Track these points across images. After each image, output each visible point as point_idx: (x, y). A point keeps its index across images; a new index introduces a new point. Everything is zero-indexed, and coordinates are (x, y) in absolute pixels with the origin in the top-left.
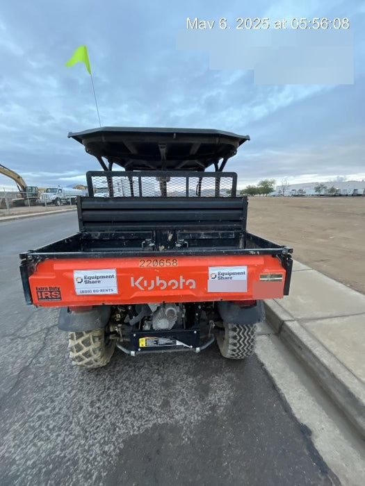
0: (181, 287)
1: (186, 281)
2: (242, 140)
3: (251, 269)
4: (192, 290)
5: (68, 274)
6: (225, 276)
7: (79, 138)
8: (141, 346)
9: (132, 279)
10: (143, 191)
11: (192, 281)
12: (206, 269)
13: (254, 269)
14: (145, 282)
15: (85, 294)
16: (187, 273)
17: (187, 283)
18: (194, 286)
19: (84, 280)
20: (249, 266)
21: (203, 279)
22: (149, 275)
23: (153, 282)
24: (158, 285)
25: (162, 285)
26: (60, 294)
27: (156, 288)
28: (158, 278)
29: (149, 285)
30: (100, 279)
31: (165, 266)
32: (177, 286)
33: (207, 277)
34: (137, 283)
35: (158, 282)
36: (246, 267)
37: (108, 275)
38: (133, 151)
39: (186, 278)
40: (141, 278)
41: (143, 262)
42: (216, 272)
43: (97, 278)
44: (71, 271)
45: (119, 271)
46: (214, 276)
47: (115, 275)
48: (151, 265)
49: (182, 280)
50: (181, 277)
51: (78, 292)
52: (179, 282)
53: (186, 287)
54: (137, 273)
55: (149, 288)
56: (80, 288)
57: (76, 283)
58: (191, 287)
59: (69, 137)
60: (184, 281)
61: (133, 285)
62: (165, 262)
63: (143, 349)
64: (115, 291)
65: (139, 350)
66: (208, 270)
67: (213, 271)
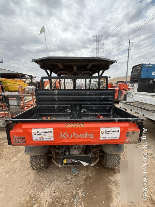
0: (86, 137)
1: (88, 134)
2: (112, 62)
3: (122, 129)
4: (91, 139)
5: (29, 130)
6: (108, 132)
7: (37, 61)
8: (64, 163)
9: (61, 133)
10: (66, 86)
11: (92, 134)
12: (99, 128)
13: (123, 129)
14: (68, 135)
15: (37, 140)
16: (89, 130)
17: (89, 136)
18: (92, 137)
19: (37, 134)
20: (121, 128)
21: (97, 133)
22: (70, 131)
23: (71, 135)
24: (74, 136)
25: (76, 136)
26: (25, 140)
27: (73, 138)
28: (74, 133)
29: (70, 136)
30: (45, 133)
31: (78, 127)
32: (83, 137)
33: (99, 132)
34: (63, 135)
35: (74, 135)
36: (119, 128)
37: (49, 131)
38: (61, 67)
39: (88, 133)
40: (66, 133)
41: (67, 124)
42: (104, 130)
43: (44, 132)
44: (31, 129)
45: (54, 129)
46: (103, 132)
47: (53, 131)
48: (71, 126)
49: (86, 134)
50: (86, 133)
51: (34, 139)
52: (85, 135)
53: (88, 138)
54: (64, 130)
55: (70, 138)
56: (35, 137)
57: (33, 135)
58: (91, 138)
59: (32, 61)
60: (87, 134)
61: (61, 136)
62: (78, 125)
63: (65, 164)
64: (53, 139)
65: (63, 165)
66: (100, 129)
67: (102, 130)
